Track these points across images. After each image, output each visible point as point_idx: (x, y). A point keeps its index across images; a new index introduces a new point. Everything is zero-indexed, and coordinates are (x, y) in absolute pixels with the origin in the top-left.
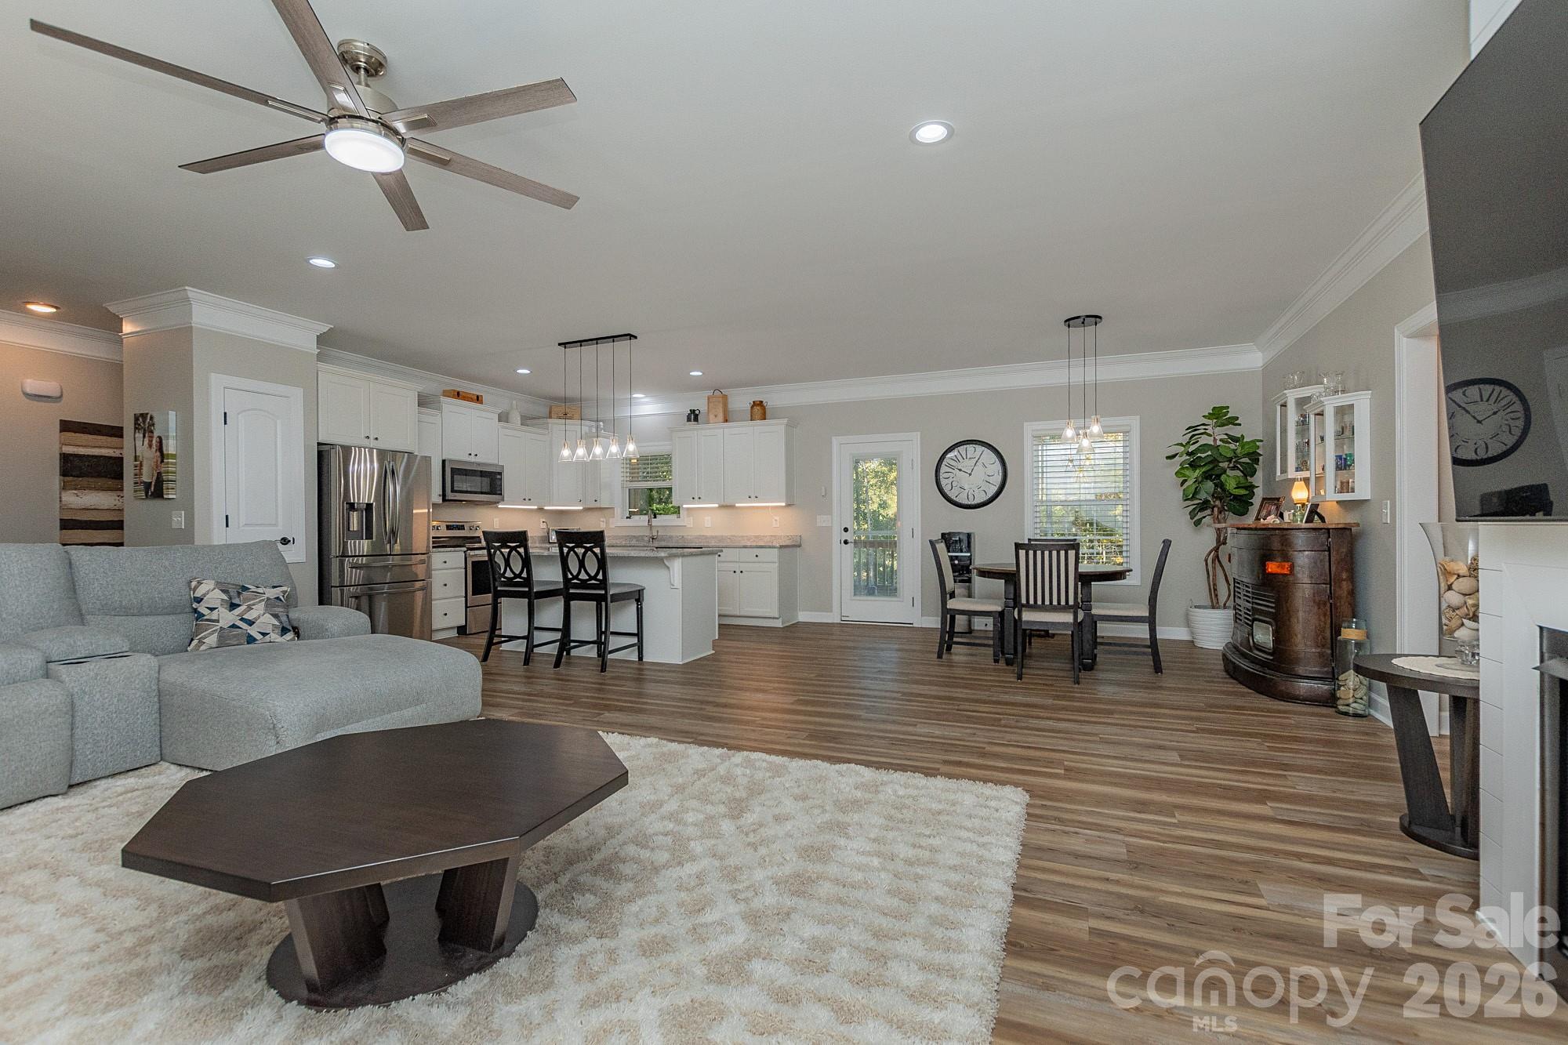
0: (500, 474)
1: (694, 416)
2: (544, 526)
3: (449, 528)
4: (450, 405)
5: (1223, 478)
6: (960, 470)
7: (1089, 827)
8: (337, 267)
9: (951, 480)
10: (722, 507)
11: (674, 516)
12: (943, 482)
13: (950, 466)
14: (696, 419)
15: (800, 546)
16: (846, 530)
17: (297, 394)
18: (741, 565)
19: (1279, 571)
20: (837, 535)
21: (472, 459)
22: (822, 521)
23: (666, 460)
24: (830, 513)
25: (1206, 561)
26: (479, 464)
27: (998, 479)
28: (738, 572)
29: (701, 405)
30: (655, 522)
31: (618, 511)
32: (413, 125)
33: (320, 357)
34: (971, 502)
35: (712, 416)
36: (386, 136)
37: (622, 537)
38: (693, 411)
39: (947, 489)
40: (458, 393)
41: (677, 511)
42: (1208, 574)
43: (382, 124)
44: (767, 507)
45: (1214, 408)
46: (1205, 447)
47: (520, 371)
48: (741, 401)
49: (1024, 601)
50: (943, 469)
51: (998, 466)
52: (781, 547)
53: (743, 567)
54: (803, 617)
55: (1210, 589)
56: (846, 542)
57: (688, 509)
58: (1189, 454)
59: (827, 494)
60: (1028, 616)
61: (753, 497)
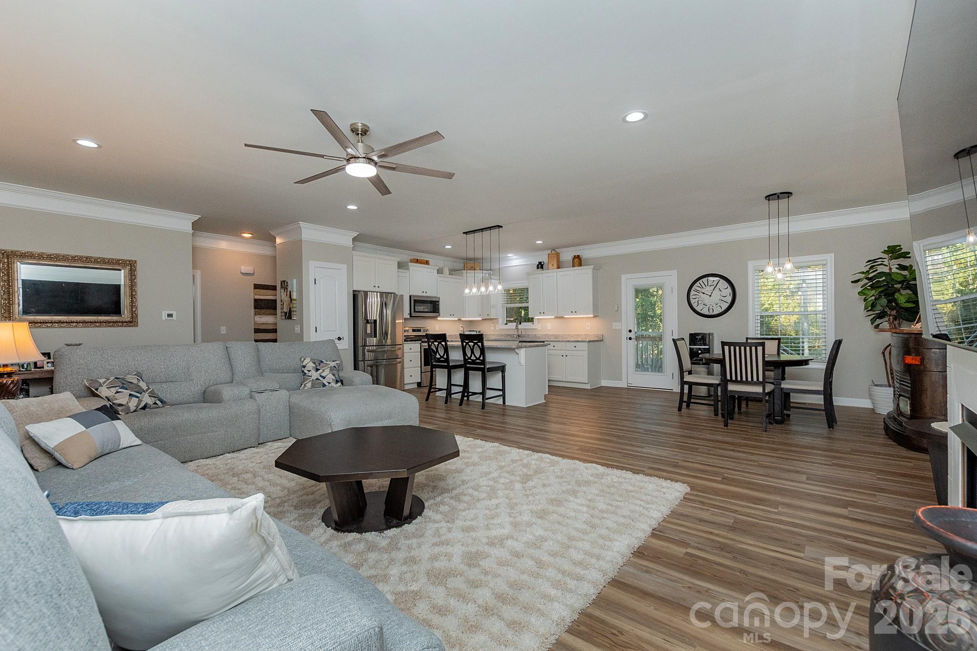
0: (438, 302)
1: (540, 266)
2: (462, 329)
3: (414, 331)
4: (414, 267)
5: (897, 295)
6: (704, 293)
7: (717, 507)
8: (358, 208)
9: (697, 300)
10: (556, 318)
11: (530, 324)
12: (692, 301)
13: (696, 291)
14: (542, 267)
15: (602, 340)
16: (630, 331)
17: (344, 267)
18: (567, 352)
19: (913, 362)
20: (625, 334)
21: (424, 294)
22: (616, 326)
23: (525, 290)
24: (620, 321)
25: (883, 353)
26: (427, 297)
27: (729, 299)
28: (565, 356)
29: (544, 259)
30: (520, 327)
31: (500, 321)
32: (380, 157)
33: (353, 249)
34: (711, 313)
35: (550, 265)
36: (369, 163)
37: (502, 335)
38: (540, 263)
39: (695, 305)
40: (417, 260)
41: (531, 320)
42: (886, 362)
43: (368, 158)
44: (582, 318)
45: (889, 247)
46: (882, 274)
47: (446, 247)
48: (567, 255)
50: (692, 293)
51: (729, 290)
52: (589, 341)
53: (567, 353)
54: (604, 383)
55: (887, 373)
56: (630, 339)
57: (538, 319)
58: (870, 279)
59: (618, 310)
61: (574, 312)
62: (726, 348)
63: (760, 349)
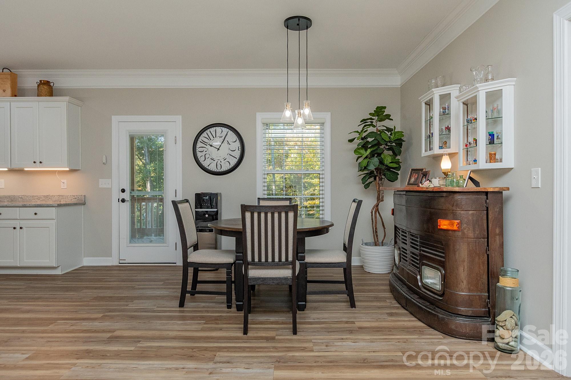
5: (382, 156)
6: (211, 146)
9: (204, 153)
10: (11, 171)
12: (199, 154)
13: (203, 142)
15: (84, 204)
16: (123, 191)
18: (21, 221)
19: (450, 228)
20: (116, 195)
22: (103, 183)
24: (110, 177)
25: (372, 213)
27: (237, 154)
28: (18, 228)
34: (219, 170)
39: (201, 160)
42: (373, 221)
44: (55, 171)
45: (378, 107)
46: (371, 134)
48: (29, 80)
49: (249, 259)
50: (199, 144)
51: (238, 144)
52: (61, 205)
53: (22, 223)
54: (87, 261)
55: (373, 231)
56: (123, 201)
58: (362, 139)
59: (107, 163)
60: (253, 273)
61: (38, 162)
62: (248, 215)
63: (291, 215)
